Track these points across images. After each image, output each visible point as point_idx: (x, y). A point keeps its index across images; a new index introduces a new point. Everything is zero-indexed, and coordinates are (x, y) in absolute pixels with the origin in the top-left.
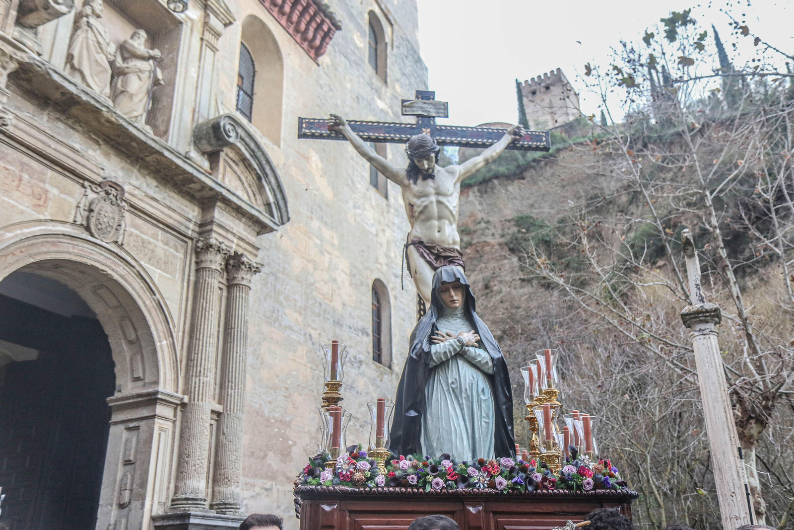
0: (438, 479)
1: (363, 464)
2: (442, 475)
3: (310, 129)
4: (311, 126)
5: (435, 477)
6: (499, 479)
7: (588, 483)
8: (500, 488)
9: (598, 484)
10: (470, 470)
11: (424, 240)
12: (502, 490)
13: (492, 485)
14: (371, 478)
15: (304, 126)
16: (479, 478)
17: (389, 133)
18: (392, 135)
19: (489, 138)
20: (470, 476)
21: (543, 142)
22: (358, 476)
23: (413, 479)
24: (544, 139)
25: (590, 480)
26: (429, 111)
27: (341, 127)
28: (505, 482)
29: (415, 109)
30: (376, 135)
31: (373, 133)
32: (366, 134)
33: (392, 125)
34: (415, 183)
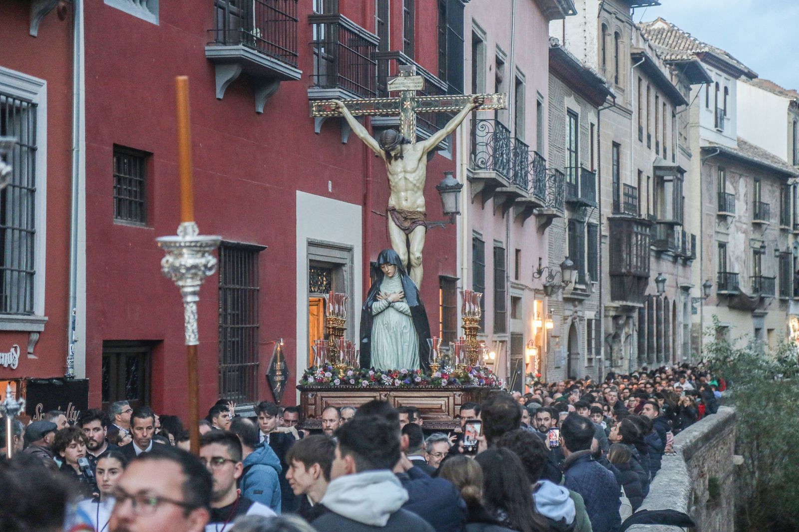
0: (365, 381)
1: (328, 374)
2: (367, 379)
3: (319, 111)
4: (319, 108)
6: (397, 381)
7: (444, 382)
8: (397, 385)
9: (450, 383)
10: (383, 376)
11: (397, 208)
13: (393, 384)
14: (332, 381)
15: (314, 109)
16: (387, 380)
17: (378, 109)
18: (381, 111)
19: (457, 106)
22: (325, 379)
23: (352, 381)
25: (445, 380)
26: (409, 87)
27: (340, 110)
28: (399, 382)
29: (397, 86)
30: (369, 111)
31: (366, 110)
32: (361, 111)
33: (380, 101)
34: (390, 163)
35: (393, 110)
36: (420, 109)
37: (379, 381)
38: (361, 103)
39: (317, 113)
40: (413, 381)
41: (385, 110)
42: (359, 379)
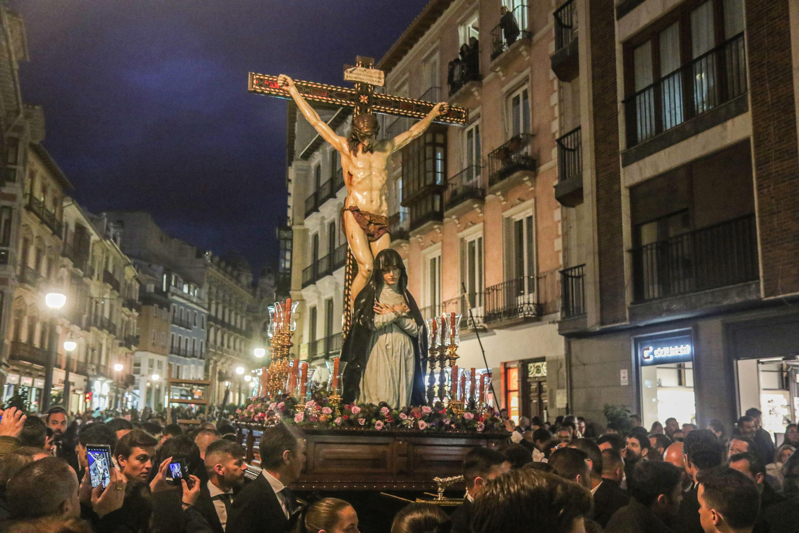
0: (379, 422)
2: (382, 418)
3: (261, 86)
4: (261, 83)
5: (377, 420)
6: (421, 422)
7: (481, 426)
8: (422, 428)
10: (402, 415)
11: (360, 208)
12: (423, 430)
13: (416, 426)
15: (255, 82)
17: (331, 97)
18: (334, 100)
19: (417, 111)
20: (402, 420)
21: (463, 119)
22: (323, 418)
23: (362, 422)
24: (464, 116)
26: (367, 80)
27: (289, 88)
28: (426, 425)
29: (355, 76)
30: (320, 97)
31: (317, 96)
32: (311, 96)
33: (334, 89)
34: (355, 155)
35: (348, 102)
36: (378, 107)
37: (398, 421)
38: (311, 87)
39: (257, 87)
40: (441, 424)
41: (339, 100)
42: (372, 418)
